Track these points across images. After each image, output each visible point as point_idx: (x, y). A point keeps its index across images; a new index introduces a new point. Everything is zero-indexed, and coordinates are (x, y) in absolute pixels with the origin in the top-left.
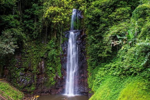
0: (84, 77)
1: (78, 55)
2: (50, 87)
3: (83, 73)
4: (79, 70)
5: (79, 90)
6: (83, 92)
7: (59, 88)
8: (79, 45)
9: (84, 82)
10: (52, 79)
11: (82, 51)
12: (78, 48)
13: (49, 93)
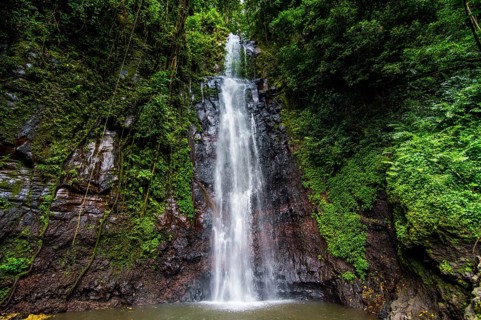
0: (294, 215)
1: (257, 139)
2: (129, 264)
3: (288, 201)
4: (268, 189)
5: (283, 277)
6: (302, 284)
7: (178, 272)
8: (257, 112)
9: (295, 235)
10: (148, 225)
11: (269, 130)
12: (256, 121)
13: (121, 296)
